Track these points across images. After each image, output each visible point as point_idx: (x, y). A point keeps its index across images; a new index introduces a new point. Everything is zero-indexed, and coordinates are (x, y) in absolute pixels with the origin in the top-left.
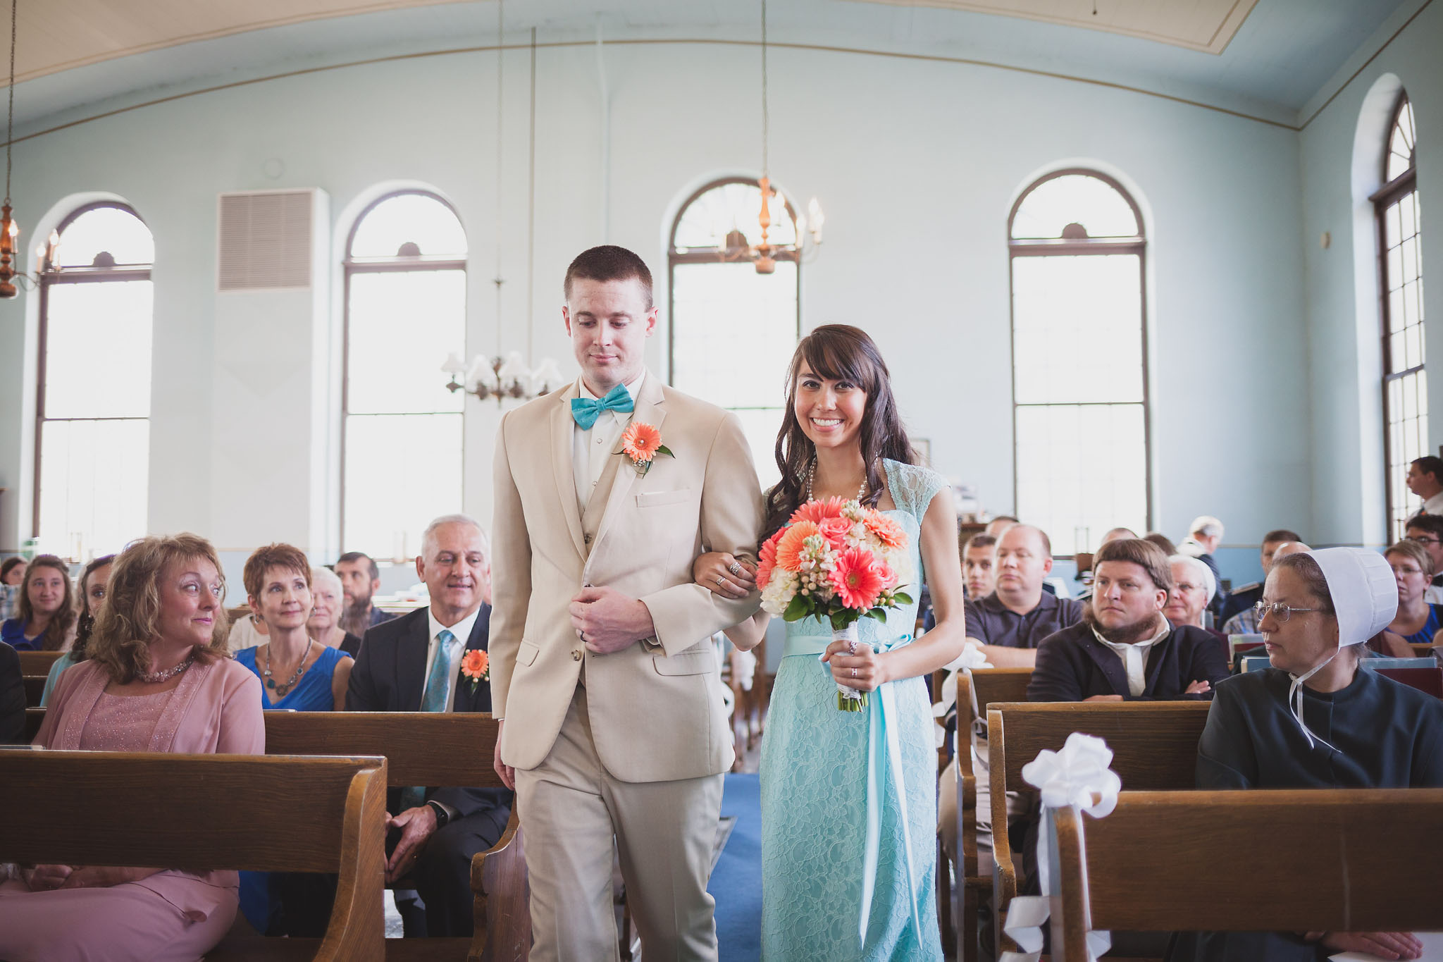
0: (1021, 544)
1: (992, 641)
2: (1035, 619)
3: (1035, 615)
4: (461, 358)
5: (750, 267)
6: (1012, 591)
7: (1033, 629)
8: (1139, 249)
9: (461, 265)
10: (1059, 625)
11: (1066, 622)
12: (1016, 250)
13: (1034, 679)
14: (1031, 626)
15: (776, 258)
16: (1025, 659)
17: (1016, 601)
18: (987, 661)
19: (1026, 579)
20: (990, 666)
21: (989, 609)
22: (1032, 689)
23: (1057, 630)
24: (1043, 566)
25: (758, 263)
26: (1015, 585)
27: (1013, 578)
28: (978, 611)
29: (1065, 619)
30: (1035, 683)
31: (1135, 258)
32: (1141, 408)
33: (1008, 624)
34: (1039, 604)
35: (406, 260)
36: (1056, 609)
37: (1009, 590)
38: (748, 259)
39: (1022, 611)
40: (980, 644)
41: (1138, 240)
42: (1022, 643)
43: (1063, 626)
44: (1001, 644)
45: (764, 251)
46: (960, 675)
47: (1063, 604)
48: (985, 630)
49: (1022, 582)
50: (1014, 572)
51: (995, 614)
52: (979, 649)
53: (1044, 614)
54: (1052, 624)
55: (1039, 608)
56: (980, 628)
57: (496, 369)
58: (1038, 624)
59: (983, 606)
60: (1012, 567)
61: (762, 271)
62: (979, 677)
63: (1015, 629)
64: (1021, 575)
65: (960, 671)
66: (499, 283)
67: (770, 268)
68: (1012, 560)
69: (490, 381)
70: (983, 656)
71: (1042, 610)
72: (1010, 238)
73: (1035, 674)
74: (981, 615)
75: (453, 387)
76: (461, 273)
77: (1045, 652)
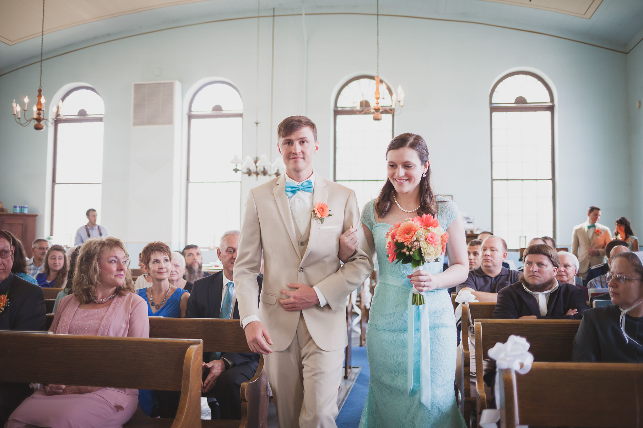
0: (493, 245)
1: (479, 289)
2: (499, 280)
3: (499, 277)
4: (240, 158)
5: (371, 116)
6: (489, 267)
7: (498, 284)
8: (551, 109)
9: (241, 115)
10: (510, 282)
11: (513, 281)
12: (494, 109)
13: (496, 308)
14: (496, 284)
15: (382, 113)
16: (492, 298)
17: (490, 271)
18: (475, 299)
19: (495, 261)
20: (477, 301)
21: (477, 275)
22: (495, 313)
23: (509, 284)
24: (503, 255)
25: (374, 115)
26: (490, 264)
27: (489, 260)
28: (473, 276)
29: (513, 279)
30: (497, 310)
31: (549, 113)
32: (551, 182)
33: (486, 282)
34: (501, 273)
35: (216, 113)
36: (509, 275)
37: (487, 266)
38: (369, 113)
39: (493, 276)
40: (473, 290)
41: (550, 104)
42: (492, 291)
43: (511, 283)
44: (483, 291)
45: (377, 110)
46: (464, 305)
47: (512, 273)
48: (476, 284)
49: (493, 263)
50: (489, 258)
51: (480, 277)
52: (472, 293)
53: (503, 277)
54: (507, 282)
55: (501, 275)
56: (473, 283)
57: (256, 162)
58: (500, 282)
59: (475, 273)
60: (488, 255)
61: (376, 119)
62: (473, 307)
63: (490, 283)
64: (493, 260)
65: (464, 303)
66: (257, 123)
67: (380, 118)
68: (488, 252)
69: (253, 168)
70: (474, 297)
71: (502, 275)
72: (491, 103)
73: (497, 306)
74: (473, 277)
75: (236, 170)
76: (241, 118)
77: (502, 296)
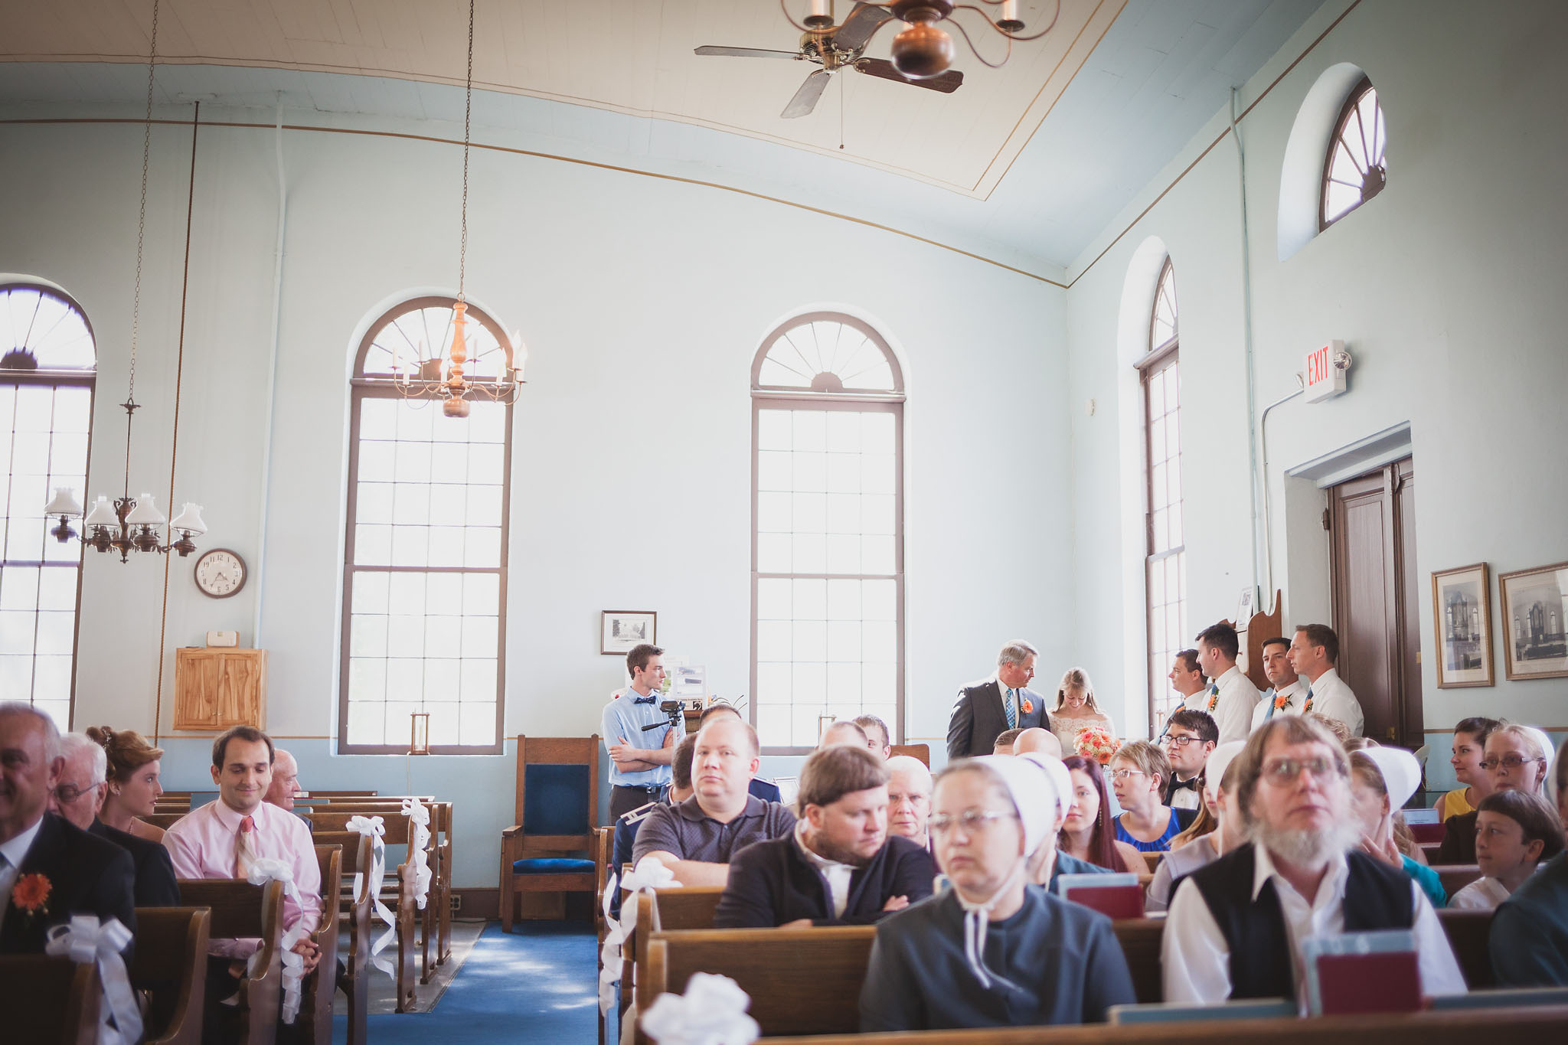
0: (723, 741)
1: (688, 854)
2: (739, 830)
3: (741, 821)
4: (78, 499)
5: (439, 405)
6: (714, 795)
7: (736, 840)
8: (897, 406)
9: (89, 382)
10: (765, 835)
11: (773, 832)
12: (763, 399)
13: (723, 900)
14: (733, 838)
15: (468, 397)
16: (715, 876)
17: (718, 808)
18: (675, 878)
19: (729, 782)
20: (677, 885)
21: (687, 817)
22: (721, 912)
23: (763, 838)
24: (750, 767)
25: (448, 401)
26: (717, 789)
27: (715, 780)
28: (674, 820)
29: (773, 827)
30: (725, 904)
31: (891, 417)
32: (893, 583)
33: (707, 834)
34: (744, 811)
35: (13, 372)
36: (763, 817)
37: (710, 795)
38: (435, 397)
39: (725, 818)
40: (672, 858)
41: (894, 396)
43: (769, 837)
45: (456, 389)
46: (643, 896)
47: (770, 811)
48: (681, 842)
49: (725, 785)
50: (715, 773)
51: (692, 822)
52: (667, 865)
53: (749, 822)
54: (757, 834)
55: (744, 815)
56: (675, 840)
57: (122, 513)
58: (741, 834)
59: (680, 813)
60: (715, 768)
61: (451, 413)
62: (666, 900)
63: (715, 840)
64: (725, 778)
65: (643, 891)
66: (130, 408)
67: (463, 409)
68: (714, 759)
69: (113, 526)
70: (670, 873)
71: (747, 817)
72: (755, 385)
73: (725, 894)
74: (676, 824)
75: (63, 533)
76: (86, 393)
